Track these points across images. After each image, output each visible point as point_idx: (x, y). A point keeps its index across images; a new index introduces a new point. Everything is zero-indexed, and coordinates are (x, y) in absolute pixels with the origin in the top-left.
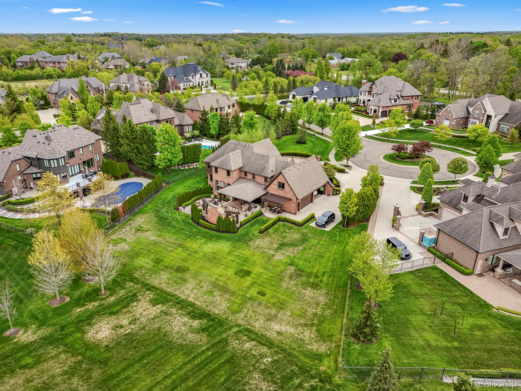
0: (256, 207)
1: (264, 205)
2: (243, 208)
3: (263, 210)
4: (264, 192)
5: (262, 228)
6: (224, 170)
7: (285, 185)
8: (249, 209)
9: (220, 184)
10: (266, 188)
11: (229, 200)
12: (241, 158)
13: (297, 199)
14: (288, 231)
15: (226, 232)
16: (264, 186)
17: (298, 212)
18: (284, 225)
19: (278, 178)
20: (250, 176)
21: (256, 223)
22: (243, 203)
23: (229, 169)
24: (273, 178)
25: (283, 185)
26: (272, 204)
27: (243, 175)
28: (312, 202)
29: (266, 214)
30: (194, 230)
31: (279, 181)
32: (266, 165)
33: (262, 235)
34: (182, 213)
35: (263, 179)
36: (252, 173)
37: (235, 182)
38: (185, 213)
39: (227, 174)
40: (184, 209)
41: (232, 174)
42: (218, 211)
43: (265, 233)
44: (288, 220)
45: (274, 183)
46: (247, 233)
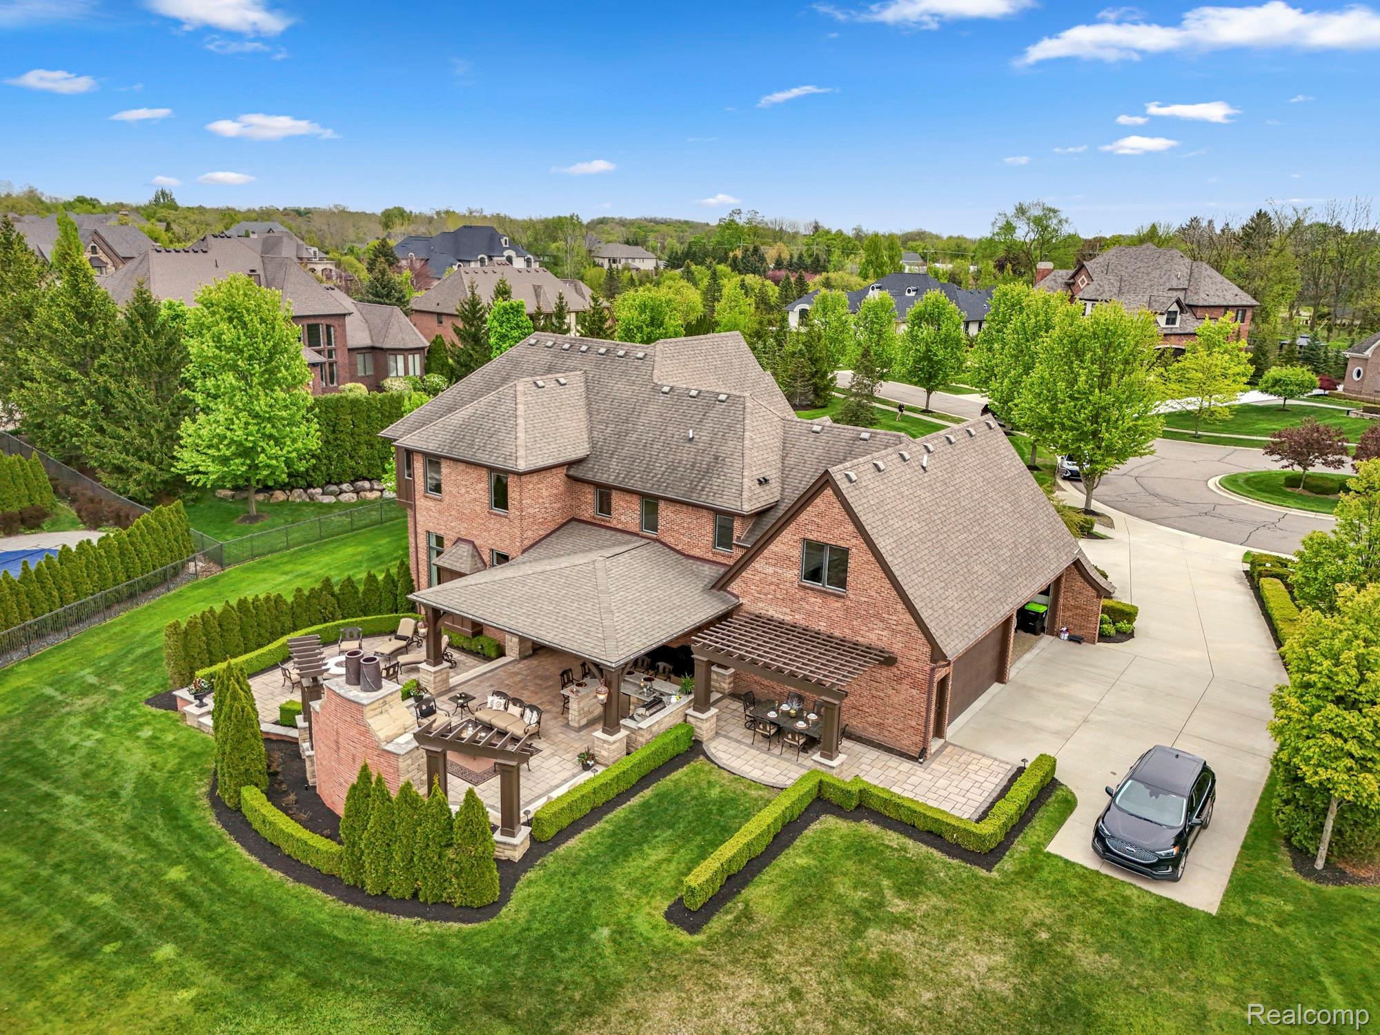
0: (656, 703)
1: (708, 692)
2: (573, 705)
3: (705, 722)
4: (709, 608)
5: (694, 880)
6: (474, 474)
7: (852, 564)
8: (611, 717)
9: (454, 557)
10: (720, 584)
11: (501, 653)
12: (582, 414)
13: (937, 655)
14: (898, 906)
15: (412, 905)
16: (710, 572)
17: (935, 745)
18: (860, 850)
19: (803, 517)
20: (627, 513)
21: (651, 820)
22: (577, 673)
23: (500, 463)
24: (770, 520)
25: (841, 556)
26: (761, 685)
27: (588, 505)
28: (1000, 676)
29: (720, 750)
30: (176, 872)
31: (813, 536)
32: (728, 448)
33: (696, 939)
34: (185, 729)
35: (707, 526)
36: (641, 494)
37: (534, 547)
38: (200, 725)
39: (486, 498)
40: (200, 705)
41: (517, 497)
42: (367, 728)
43: (721, 921)
44: (886, 803)
45: (777, 547)
46: (575, 923)
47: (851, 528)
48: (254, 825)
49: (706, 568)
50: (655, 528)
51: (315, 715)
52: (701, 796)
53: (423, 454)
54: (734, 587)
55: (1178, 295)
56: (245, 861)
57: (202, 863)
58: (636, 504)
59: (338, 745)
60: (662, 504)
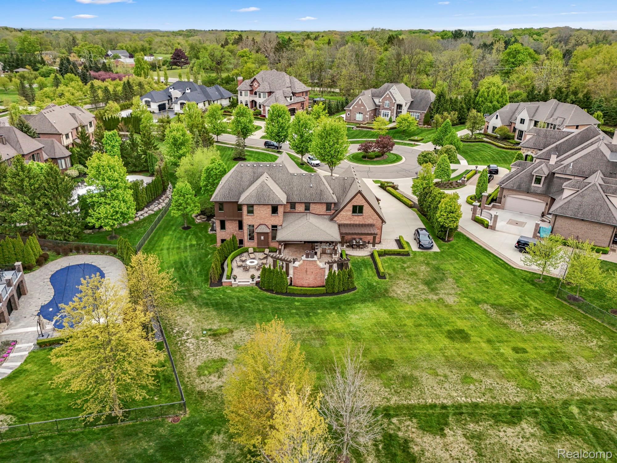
4: (336, 225)
6: (266, 207)
7: (364, 208)
10: (331, 219)
13: (383, 223)
19: (353, 201)
20: (300, 208)
23: (274, 203)
25: (361, 207)
30: (296, 304)
31: (355, 204)
32: (322, 187)
33: (387, 279)
34: (235, 287)
35: (325, 207)
36: (305, 203)
37: (283, 221)
38: (238, 285)
39: (271, 212)
40: (235, 281)
41: (281, 210)
42: (317, 265)
43: (387, 276)
44: (389, 251)
45: (346, 208)
46: (369, 284)
47: (364, 201)
48: (296, 293)
49: (325, 216)
50: (309, 210)
51: (295, 268)
52: (358, 261)
53: (247, 205)
54: (335, 219)
55: (289, 89)
56: (303, 298)
57: (298, 301)
58: (303, 205)
59: (306, 271)
60: (311, 204)
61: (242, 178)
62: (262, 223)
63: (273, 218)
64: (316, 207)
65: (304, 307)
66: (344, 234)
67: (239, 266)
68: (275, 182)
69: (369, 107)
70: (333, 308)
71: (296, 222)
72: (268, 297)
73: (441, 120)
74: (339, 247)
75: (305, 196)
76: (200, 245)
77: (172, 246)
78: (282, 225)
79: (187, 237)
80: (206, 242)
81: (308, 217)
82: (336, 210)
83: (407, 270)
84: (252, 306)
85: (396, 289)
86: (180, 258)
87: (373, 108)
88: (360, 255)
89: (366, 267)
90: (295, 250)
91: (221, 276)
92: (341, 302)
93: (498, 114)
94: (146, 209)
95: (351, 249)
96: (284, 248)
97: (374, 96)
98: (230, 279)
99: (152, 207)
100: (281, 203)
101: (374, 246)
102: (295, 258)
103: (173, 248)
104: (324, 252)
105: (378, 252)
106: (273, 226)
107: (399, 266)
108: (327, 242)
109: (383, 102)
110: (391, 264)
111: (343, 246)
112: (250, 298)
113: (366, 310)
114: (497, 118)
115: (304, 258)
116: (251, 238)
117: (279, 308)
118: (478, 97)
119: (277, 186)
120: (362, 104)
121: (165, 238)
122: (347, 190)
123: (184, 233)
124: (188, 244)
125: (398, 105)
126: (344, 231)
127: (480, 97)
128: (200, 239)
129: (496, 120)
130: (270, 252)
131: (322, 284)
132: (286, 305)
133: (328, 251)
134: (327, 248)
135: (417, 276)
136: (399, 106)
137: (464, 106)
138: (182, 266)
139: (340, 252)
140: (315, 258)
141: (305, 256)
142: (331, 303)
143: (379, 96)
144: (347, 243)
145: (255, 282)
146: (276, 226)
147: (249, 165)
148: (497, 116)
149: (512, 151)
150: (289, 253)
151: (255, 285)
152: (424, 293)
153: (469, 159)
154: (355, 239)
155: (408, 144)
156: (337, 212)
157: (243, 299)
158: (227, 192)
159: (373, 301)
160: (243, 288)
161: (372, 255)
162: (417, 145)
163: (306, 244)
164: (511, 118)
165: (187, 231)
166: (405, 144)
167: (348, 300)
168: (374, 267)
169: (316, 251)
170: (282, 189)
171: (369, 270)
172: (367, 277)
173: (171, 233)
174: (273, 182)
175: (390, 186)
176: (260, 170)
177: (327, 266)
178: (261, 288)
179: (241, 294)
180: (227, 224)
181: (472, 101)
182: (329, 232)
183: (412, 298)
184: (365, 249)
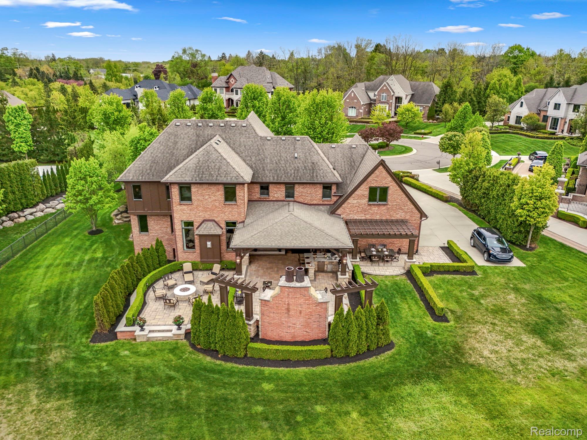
7: (390, 192)
10: (332, 212)
13: (423, 216)
19: (370, 179)
20: (278, 193)
23: (234, 181)
25: (385, 190)
27: (256, 193)
30: (267, 386)
31: (374, 185)
32: (315, 158)
33: (452, 323)
34: (142, 343)
35: (319, 191)
36: (285, 184)
37: (247, 215)
38: (149, 339)
39: (222, 198)
40: (142, 330)
41: (242, 194)
42: (310, 297)
43: (450, 316)
44: (439, 267)
45: (358, 192)
46: (420, 335)
47: (390, 179)
48: (266, 357)
49: (321, 207)
50: (293, 197)
51: (264, 302)
52: (386, 285)
53: (178, 184)
54: (339, 212)
55: (271, 84)
56: (283, 370)
57: (269, 379)
58: (283, 188)
59: (288, 310)
60: (296, 186)
61: (176, 143)
62: (207, 217)
63: (227, 209)
64: (305, 190)
65: (283, 395)
66: (357, 235)
67: (158, 298)
68: (233, 149)
69: (363, 101)
70: (350, 398)
71: (271, 216)
72: (205, 369)
73: (451, 112)
74: (348, 260)
75: (286, 173)
76: (106, 259)
77: (58, 261)
78: (243, 222)
79: (91, 246)
80: (120, 254)
81: (291, 208)
82: (341, 197)
83: (482, 301)
84: (164, 394)
85: (477, 345)
86: (61, 283)
87: (368, 102)
88: (387, 273)
89: (404, 298)
90: (268, 265)
91: (119, 317)
92: (368, 381)
93: (523, 100)
94: (41, 206)
95: (369, 264)
96: (250, 262)
97: (367, 89)
98: (133, 325)
99: (52, 203)
100: (241, 181)
101: (410, 256)
102: (267, 279)
103: (58, 265)
104: (320, 270)
105: (420, 267)
106: (228, 224)
107: (465, 294)
108: (328, 251)
109: (379, 95)
110: (449, 291)
111: (354, 257)
112: (163, 371)
113: (428, 403)
114: (521, 106)
115: (283, 281)
116: (190, 244)
117: (226, 400)
118: (488, 90)
119: (236, 156)
120: (355, 97)
121: (53, 248)
122: (357, 164)
123: (88, 240)
124: (87, 258)
125: (396, 98)
126: (356, 230)
127: (490, 90)
128: (112, 249)
129: (521, 108)
130: (222, 269)
131: (321, 336)
132: (243, 391)
133: (329, 268)
134: (327, 261)
135: (507, 314)
136: (399, 100)
137: (474, 99)
138: (57, 297)
139: (351, 268)
140: (307, 282)
141: (284, 278)
142: (346, 385)
143: (374, 89)
144: (360, 253)
145: (183, 332)
146: (234, 224)
147: (189, 124)
148: (522, 103)
149: (550, 140)
150: (258, 271)
151: (183, 337)
152: (540, 356)
153: (499, 150)
154: (374, 246)
155: (415, 138)
156: (341, 199)
157: (149, 374)
158: (148, 167)
159: (437, 378)
160: (156, 345)
161: (409, 274)
162: (426, 138)
163: (289, 254)
164: (539, 106)
165: (94, 238)
166: (411, 138)
167: (381, 375)
168: (418, 296)
169: (307, 266)
170: (244, 161)
171: (412, 302)
172: (410, 319)
173: (67, 240)
174: (231, 149)
175: (407, 176)
176: (209, 131)
177: (331, 298)
178: (193, 346)
179: (147, 361)
180: (151, 223)
181: (482, 93)
182: (330, 232)
183: (520, 367)
184: (394, 264)
